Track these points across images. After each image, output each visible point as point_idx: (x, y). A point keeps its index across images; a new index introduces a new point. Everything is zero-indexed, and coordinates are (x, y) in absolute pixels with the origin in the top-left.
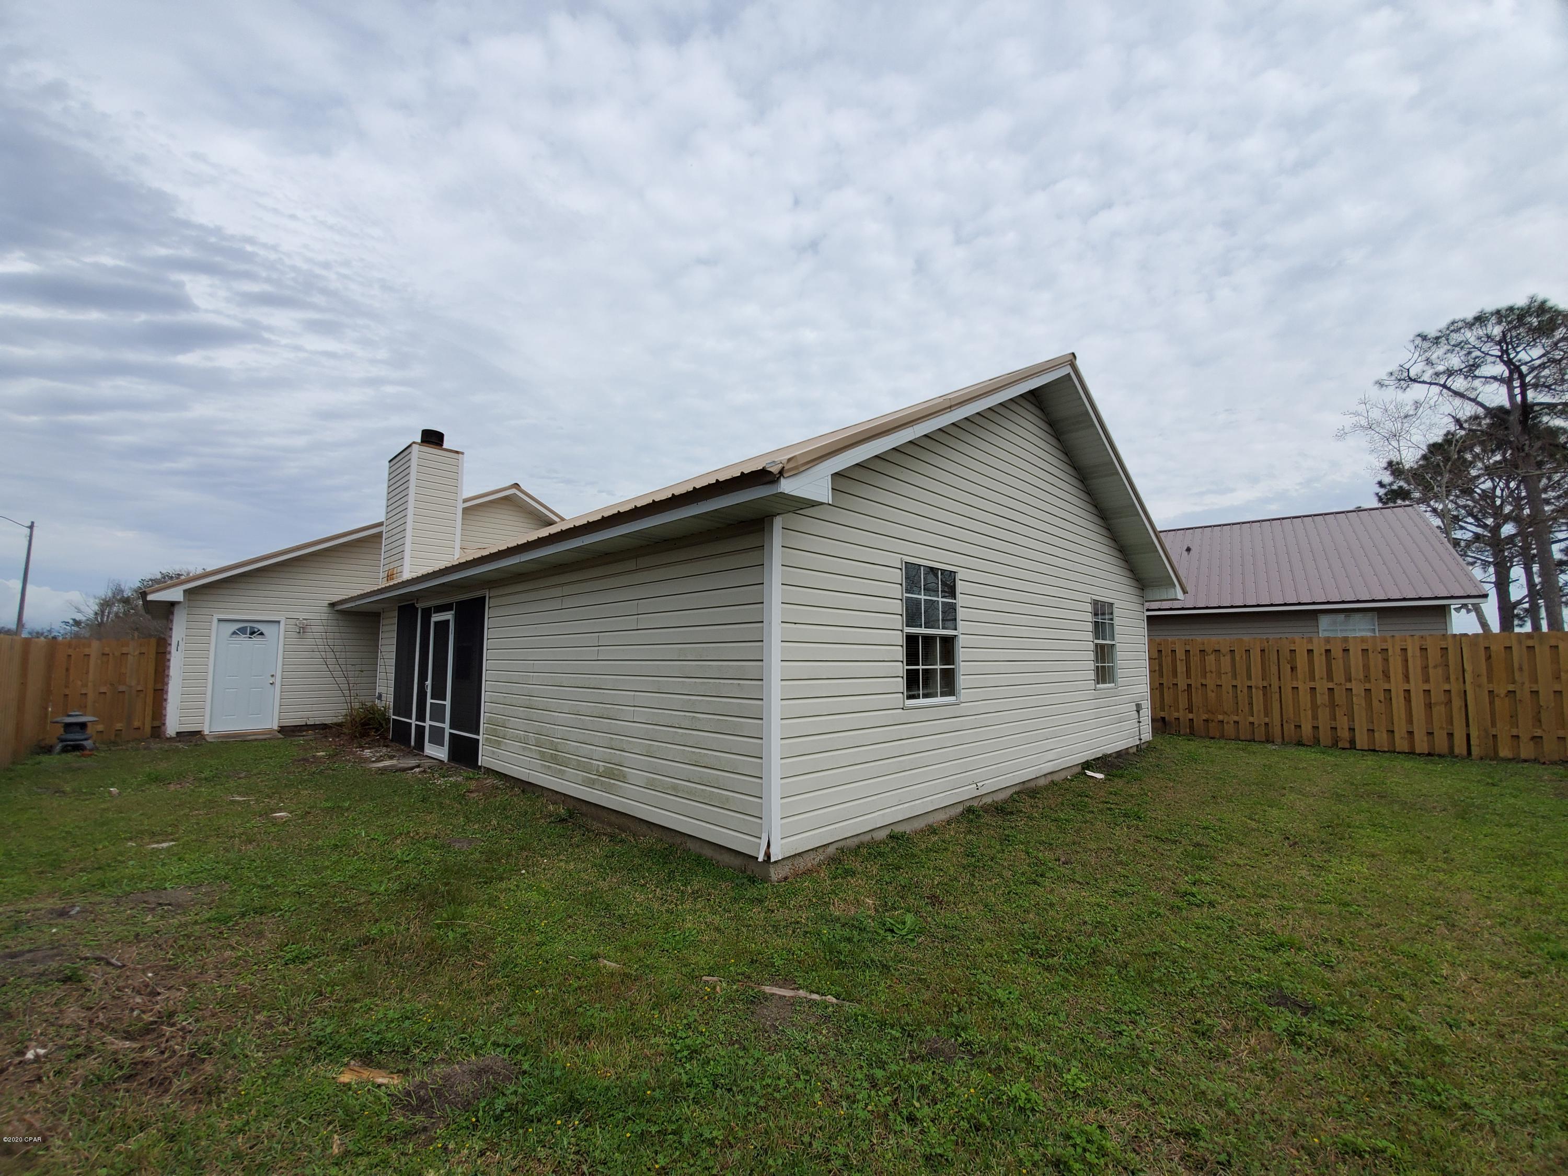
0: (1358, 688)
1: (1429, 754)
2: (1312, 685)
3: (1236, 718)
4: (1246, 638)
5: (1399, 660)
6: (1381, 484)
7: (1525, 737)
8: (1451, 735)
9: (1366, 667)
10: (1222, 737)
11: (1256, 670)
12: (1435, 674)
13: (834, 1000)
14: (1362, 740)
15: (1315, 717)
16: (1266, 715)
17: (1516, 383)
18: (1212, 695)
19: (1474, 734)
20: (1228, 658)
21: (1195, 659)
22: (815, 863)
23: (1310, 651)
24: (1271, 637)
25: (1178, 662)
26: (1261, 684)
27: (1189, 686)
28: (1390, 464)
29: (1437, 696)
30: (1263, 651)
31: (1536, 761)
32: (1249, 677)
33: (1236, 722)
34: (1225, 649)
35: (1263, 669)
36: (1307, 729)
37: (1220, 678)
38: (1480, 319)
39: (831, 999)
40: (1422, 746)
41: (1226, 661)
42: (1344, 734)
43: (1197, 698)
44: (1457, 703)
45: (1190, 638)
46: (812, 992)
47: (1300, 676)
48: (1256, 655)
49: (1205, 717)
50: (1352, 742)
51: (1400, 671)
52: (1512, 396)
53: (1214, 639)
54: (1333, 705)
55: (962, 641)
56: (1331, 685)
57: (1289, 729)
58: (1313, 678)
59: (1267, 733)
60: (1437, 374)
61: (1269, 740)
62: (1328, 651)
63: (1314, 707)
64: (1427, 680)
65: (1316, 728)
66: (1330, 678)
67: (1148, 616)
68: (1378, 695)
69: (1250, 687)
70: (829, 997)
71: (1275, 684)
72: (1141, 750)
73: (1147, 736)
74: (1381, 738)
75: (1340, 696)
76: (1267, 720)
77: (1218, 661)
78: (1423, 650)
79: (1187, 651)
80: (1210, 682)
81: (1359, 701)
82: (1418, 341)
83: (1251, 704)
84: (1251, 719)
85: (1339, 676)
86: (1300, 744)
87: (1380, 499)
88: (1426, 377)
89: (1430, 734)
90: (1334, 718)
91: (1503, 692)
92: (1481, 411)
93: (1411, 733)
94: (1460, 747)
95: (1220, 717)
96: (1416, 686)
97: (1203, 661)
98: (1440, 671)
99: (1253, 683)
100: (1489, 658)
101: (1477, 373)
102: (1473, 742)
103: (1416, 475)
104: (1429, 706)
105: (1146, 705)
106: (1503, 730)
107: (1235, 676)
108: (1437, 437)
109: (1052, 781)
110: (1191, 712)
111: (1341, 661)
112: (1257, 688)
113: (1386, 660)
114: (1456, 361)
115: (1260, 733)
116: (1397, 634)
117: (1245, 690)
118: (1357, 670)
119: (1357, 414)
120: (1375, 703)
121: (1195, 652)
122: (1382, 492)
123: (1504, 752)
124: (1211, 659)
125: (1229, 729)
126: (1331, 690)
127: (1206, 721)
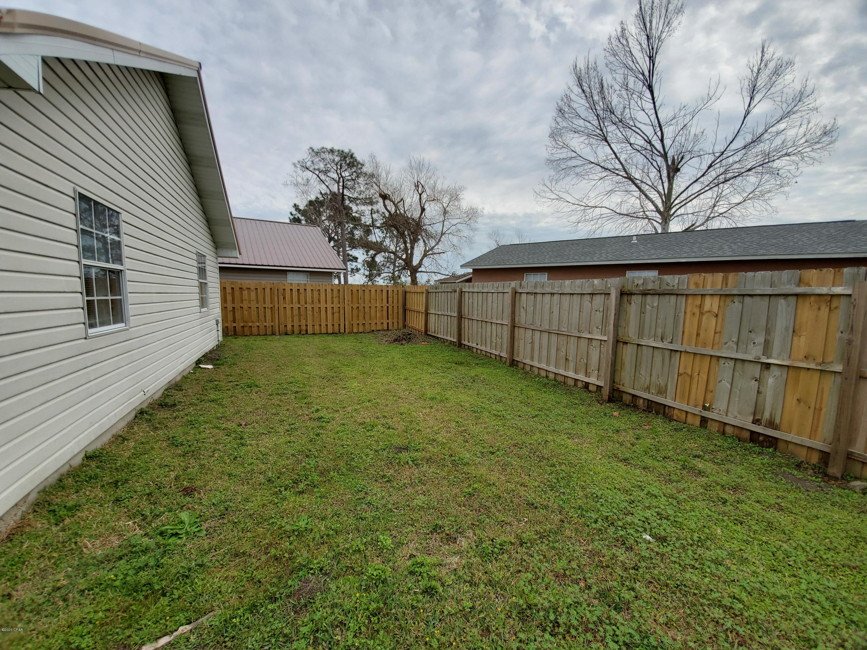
0: (309, 307)
1: (333, 333)
2: (292, 306)
3: (258, 324)
4: (263, 282)
5: (324, 294)
6: (292, 214)
7: (361, 324)
8: (339, 325)
9: (312, 297)
10: (251, 334)
11: (268, 299)
12: (336, 300)
13: (189, 627)
14: (310, 331)
15: (293, 321)
16: (272, 322)
17: (341, 184)
18: (246, 313)
19: (347, 324)
20: (254, 292)
21: (237, 293)
22: (18, 517)
23: (291, 290)
24: (275, 282)
25: (227, 294)
26: (270, 306)
27: (234, 308)
28: (295, 205)
29: (336, 310)
30: (271, 289)
31: (363, 332)
32: (265, 303)
33: (258, 326)
34: (253, 288)
35: (271, 298)
36: (289, 327)
37: (250, 303)
38: (332, 151)
39: (184, 629)
40: (330, 331)
41: (253, 294)
42: (304, 328)
43: (238, 315)
44: (342, 312)
45: (234, 281)
46: (158, 638)
47: (287, 301)
48: (268, 291)
49: (242, 324)
50: (307, 331)
51: (324, 300)
52: (339, 189)
53: (247, 282)
54: (300, 315)
55: (128, 275)
56: (299, 306)
57: (282, 327)
58: (292, 303)
59: (272, 330)
60: (315, 169)
61: (273, 334)
62: (298, 290)
63: (293, 316)
64: (333, 303)
65: (293, 326)
66: (299, 303)
67: (220, 267)
68: (316, 310)
69: (265, 308)
70: (181, 628)
71: (276, 305)
72: (219, 347)
73: (221, 339)
74: (317, 328)
75: (302, 310)
76: (272, 324)
77: (249, 294)
78: (332, 290)
79: (233, 288)
80: (245, 305)
81: (309, 313)
82: (311, 151)
83: (265, 316)
84: (265, 324)
85: (302, 302)
86: (286, 334)
87: (290, 221)
88: (311, 169)
89: (333, 325)
90: (300, 321)
91: (355, 307)
92: (328, 192)
93: (327, 325)
94: (342, 330)
95: (250, 324)
96: (329, 305)
97: (241, 294)
98: (337, 299)
99: (266, 306)
100: (352, 294)
101: (328, 174)
102: (346, 327)
103: (304, 213)
104: (333, 314)
105: (220, 320)
106: (355, 322)
107: (258, 303)
108: (313, 198)
109: (183, 376)
110: (235, 322)
111: (303, 295)
112: (268, 308)
113: (319, 294)
114: (322, 166)
115: (269, 331)
116: (324, 283)
117: (263, 309)
118: (309, 300)
119: (293, 177)
120: (315, 313)
121: (237, 289)
122: (292, 217)
123: (355, 330)
124: (245, 293)
125: (255, 330)
126: (299, 308)
127: (243, 327)
